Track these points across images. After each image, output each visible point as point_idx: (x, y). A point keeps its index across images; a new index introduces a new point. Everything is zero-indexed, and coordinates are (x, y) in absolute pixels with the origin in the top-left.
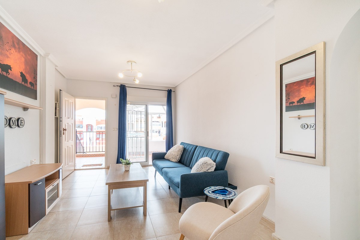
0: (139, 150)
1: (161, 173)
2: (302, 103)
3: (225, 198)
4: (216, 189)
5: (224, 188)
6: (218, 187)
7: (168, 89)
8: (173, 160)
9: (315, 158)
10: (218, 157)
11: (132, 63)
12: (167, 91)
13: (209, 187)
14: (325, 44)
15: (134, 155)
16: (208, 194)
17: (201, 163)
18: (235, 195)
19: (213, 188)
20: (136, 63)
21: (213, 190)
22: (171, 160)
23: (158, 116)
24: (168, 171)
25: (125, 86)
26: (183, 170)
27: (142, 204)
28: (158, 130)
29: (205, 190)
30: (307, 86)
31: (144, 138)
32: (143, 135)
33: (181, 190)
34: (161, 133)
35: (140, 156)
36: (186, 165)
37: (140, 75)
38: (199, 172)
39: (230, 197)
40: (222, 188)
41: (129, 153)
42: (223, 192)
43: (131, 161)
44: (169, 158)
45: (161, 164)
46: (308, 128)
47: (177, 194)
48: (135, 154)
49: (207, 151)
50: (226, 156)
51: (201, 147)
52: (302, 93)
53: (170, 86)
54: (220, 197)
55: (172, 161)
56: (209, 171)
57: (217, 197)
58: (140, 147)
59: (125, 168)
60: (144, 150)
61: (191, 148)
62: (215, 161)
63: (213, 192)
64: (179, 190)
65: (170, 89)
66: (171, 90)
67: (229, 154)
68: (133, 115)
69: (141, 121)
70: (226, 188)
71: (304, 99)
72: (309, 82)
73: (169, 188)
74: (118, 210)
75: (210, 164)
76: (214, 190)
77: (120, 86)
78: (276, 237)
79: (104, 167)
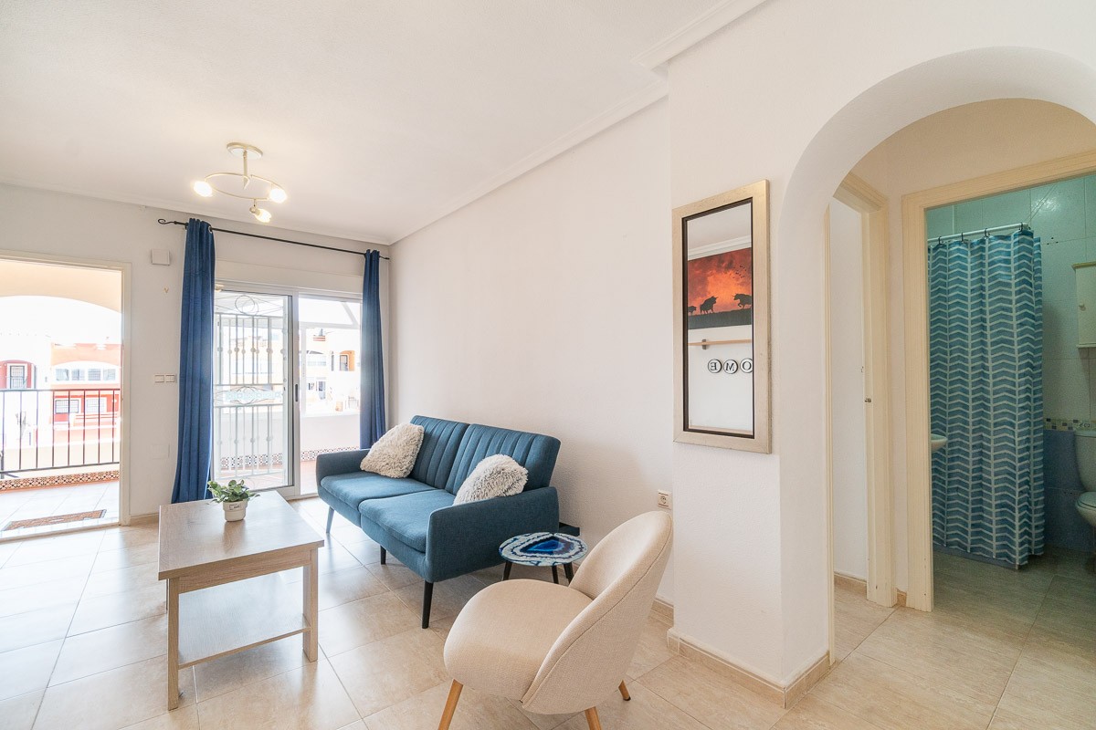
0: (261, 449)
1: (356, 516)
2: (710, 311)
3: (557, 560)
4: (531, 542)
5: (551, 535)
6: (535, 535)
7: (369, 250)
8: (392, 473)
9: (752, 437)
10: (532, 451)
11: (245, 153)
12: (365, 255)
13: (512, 539)
14: (768, 185)
15: (241, 468)
16: (512, 557)
17: (488, 473)
18: (581, 549)
19: (523, 540)
20: (262, 153)
21: (524, 545)
22: (382, 473)
23: (317, 335)
24: (380, 507)
25: (208, 225)
26: (431, 501)
27: (298, 624)
28: (315, 381)
29: (502, 549)
30: (718, 271)
31: (281, 407)
32: (279, 396)
33: (433, 559)
34: (327, 390)
35: (264, 471)
36: (433, 485)
37: (278, 196)
38: (481, 500)
39: (570, 557)
40: (547, 535)
41: (224, 461)
42: (549, 546)
43: (250, 486)
44: (376, 468)
45: (351, 487)
46: (723, 371)
47: (419, 573)
48: (244, 464)
49: (497, 439)
50: (552, 446)
51: (481, 426)
52: (709, 288)
53: (374, 240)
54: (546, 561)
55: (388, 475)
56: (511, 493)
57: (539, 562)
58: (268, 440)
59: (227, 511)
60: (280, 446)
61: (449, 432)
62: (522, 464)
63: (525, 550)
64: (424, 561)
65: (375, 251)
66: (376, 253)
67: (559, 443)
68: (240, 329)
69: (269, 351)
70: (555, 535)
71: (713, 300)
72: (723, 262)
73: (383, 561)
74: (205, 664)
75: (513, 474)
76: (527, 544)
77: (186, 224)
78: (677, 638)
79: (117, 521)
